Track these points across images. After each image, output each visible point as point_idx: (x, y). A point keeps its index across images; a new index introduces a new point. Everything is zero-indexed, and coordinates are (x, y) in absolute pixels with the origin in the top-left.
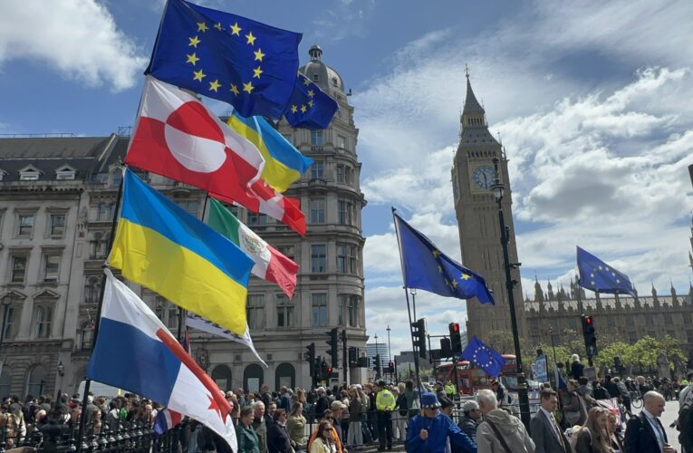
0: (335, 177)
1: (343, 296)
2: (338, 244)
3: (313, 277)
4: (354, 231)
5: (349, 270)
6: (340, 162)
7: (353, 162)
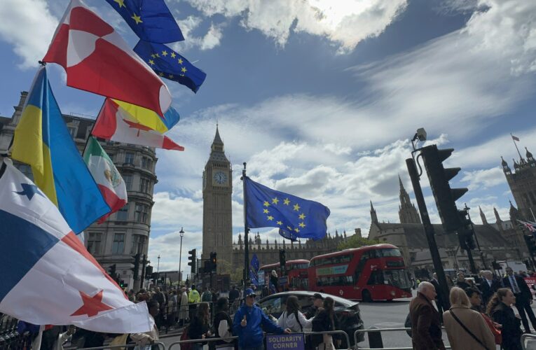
0: (141, 163)
1: (136, 235)
2: (137, 204)
3: (117, 223)
4: (148, 197)
5: (142, 220)
6: (145, 156)
7: (153, 157)
